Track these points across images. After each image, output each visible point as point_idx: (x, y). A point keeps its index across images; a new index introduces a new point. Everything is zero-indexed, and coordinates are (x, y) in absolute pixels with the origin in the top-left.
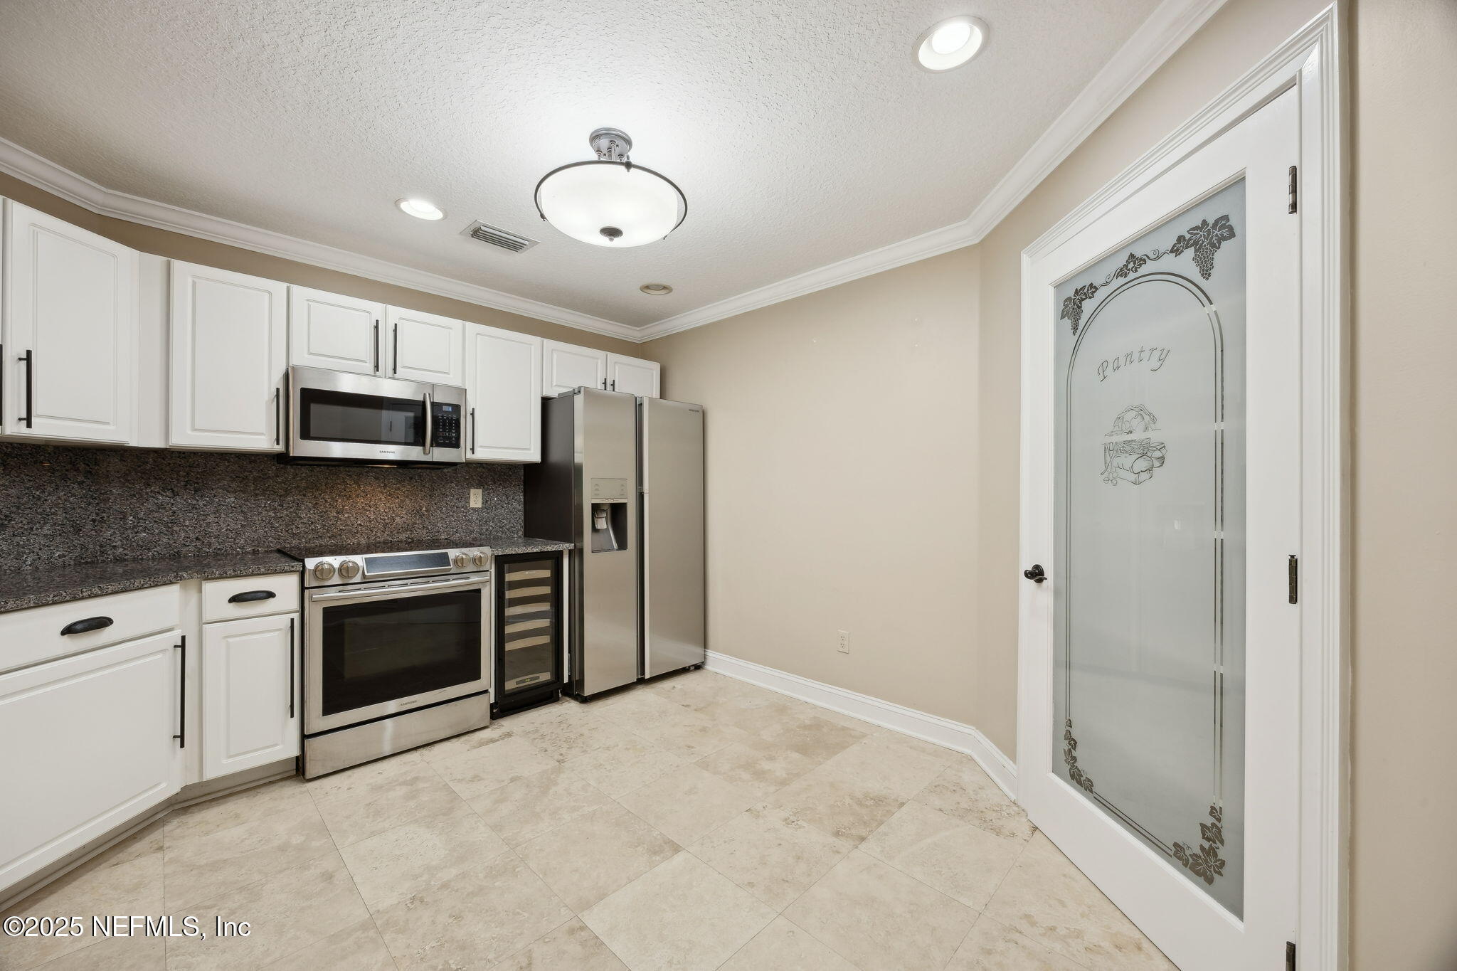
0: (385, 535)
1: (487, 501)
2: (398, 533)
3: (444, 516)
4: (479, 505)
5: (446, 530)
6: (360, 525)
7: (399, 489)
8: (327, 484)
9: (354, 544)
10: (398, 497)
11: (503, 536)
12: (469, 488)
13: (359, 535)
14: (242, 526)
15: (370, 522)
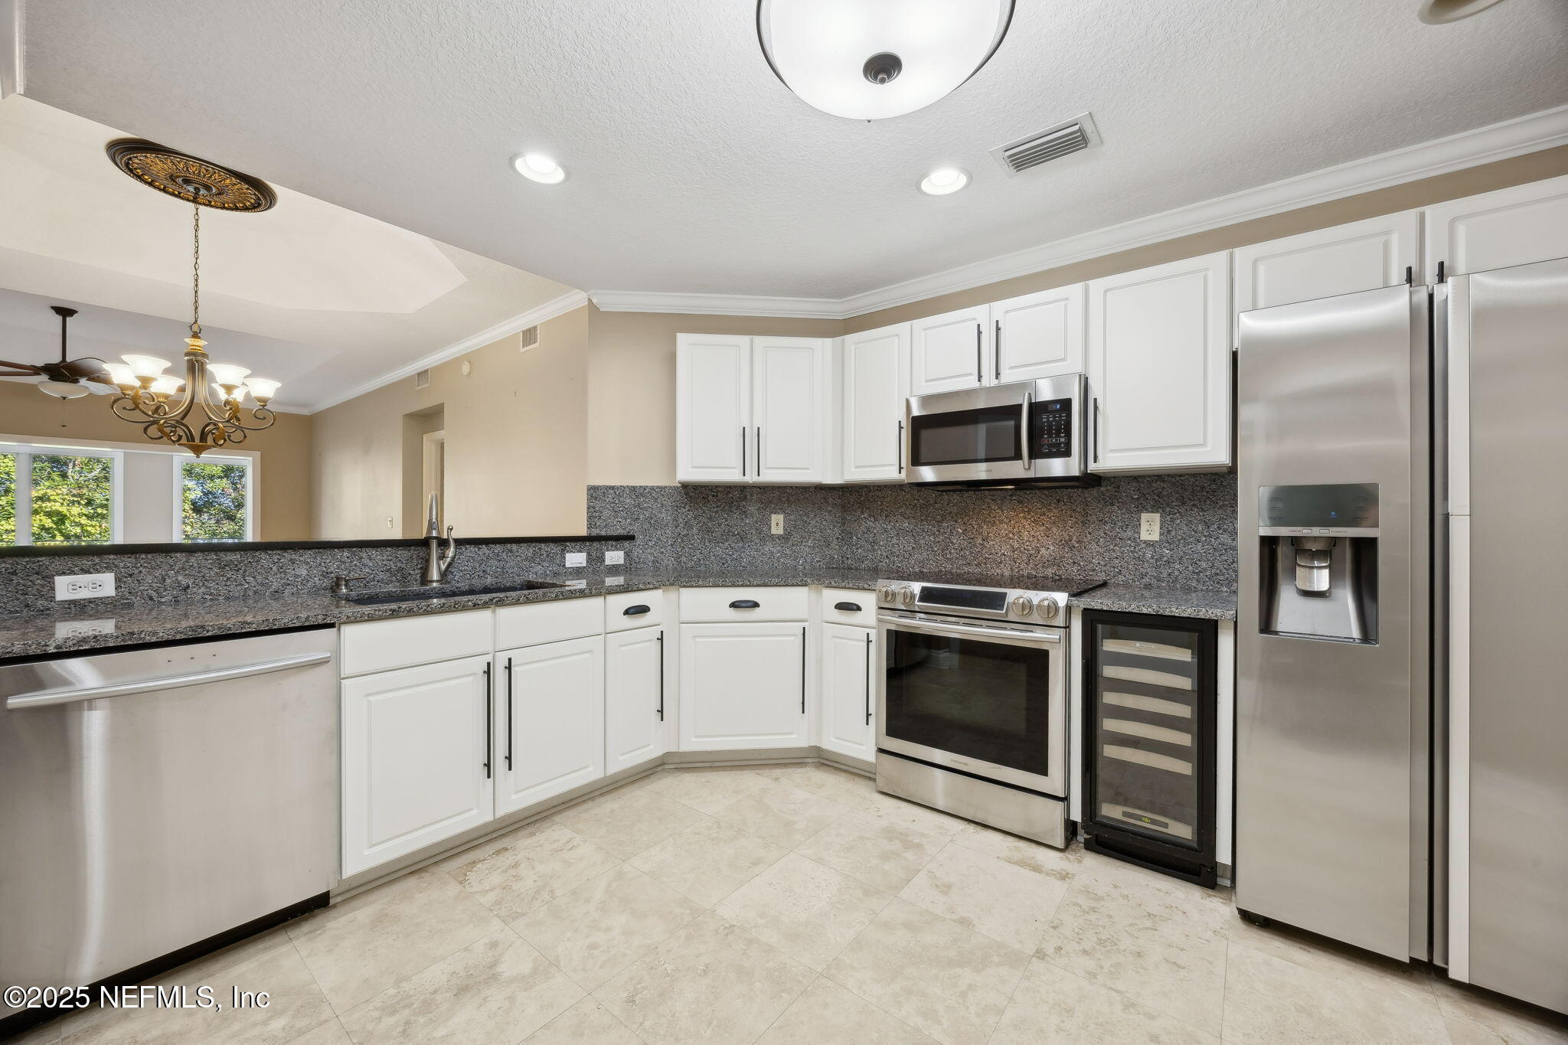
0: (1029, 568)
1: (1169, 532)
2: (1043, 567)
3: (1101, 550)
4: (1155, 536)
5: (1104, 568)
6: (1004, 555)
7: (1044, 514)
8: (974, 509)
9: (998, 574)
10: (1043, 524)
11: (1200, 587)
12: (1140, 512)
13: (1002, 565)
14: (913, 548)
15: (1013, 551)
